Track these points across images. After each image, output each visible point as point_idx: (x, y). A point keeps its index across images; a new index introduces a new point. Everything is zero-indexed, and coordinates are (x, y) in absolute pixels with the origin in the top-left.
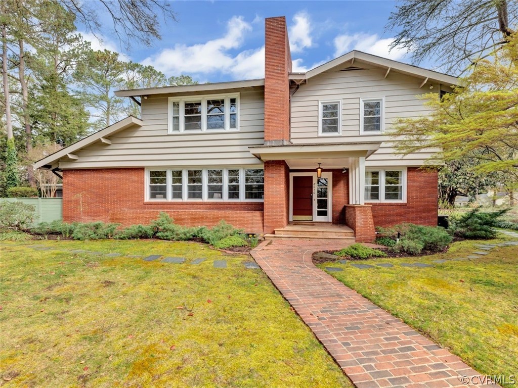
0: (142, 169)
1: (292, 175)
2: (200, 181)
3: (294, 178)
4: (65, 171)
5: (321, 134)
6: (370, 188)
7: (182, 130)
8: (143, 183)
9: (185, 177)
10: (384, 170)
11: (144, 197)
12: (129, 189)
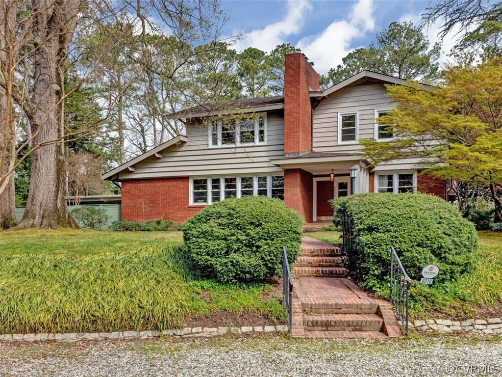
0: (186, 178)
1: (315, 180)
2: (234, 187)
3: (318, 182)
4: (123, 181)
5: (340, 142)
6: (387, 190)
7: (220, 145)
8: (188, 190)
9: (222, 185)
10: (397, 173)
11: (188, 202)
12: (176, 195)
